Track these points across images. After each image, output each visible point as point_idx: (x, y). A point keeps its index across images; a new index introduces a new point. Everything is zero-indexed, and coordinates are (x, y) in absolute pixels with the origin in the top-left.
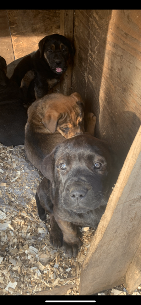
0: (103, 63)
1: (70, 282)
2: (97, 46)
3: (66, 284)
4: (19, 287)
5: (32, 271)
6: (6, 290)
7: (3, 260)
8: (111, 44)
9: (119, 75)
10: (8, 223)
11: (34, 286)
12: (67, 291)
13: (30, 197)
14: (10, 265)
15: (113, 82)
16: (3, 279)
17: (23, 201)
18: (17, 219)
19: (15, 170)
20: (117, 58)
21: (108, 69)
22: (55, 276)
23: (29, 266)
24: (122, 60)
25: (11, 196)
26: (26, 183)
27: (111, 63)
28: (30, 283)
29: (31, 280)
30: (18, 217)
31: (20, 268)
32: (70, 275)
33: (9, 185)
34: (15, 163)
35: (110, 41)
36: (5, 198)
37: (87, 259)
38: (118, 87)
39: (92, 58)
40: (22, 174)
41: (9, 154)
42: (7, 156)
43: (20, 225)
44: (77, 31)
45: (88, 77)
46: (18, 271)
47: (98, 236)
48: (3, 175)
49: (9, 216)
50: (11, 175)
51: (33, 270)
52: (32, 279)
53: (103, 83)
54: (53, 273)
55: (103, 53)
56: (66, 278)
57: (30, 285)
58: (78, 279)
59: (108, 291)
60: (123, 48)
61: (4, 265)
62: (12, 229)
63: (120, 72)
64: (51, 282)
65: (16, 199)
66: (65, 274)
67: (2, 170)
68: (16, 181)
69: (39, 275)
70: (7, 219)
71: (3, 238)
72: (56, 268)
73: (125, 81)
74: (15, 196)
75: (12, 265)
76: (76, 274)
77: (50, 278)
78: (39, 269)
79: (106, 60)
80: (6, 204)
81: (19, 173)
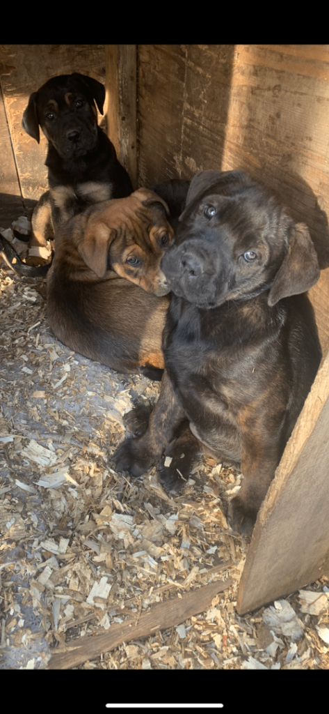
0: (224, 119)
1: (219, 578)
2: (205, 87)
3: (209, 581)
4: (115, 595)
5: (137, 560)
6: (89, 602)
7: (70, 545)
8: (247, 72)
9: (272, 130)
10: (64, 472)
11: (146, 589)
12: (211, 602)
13: (100, 413)
14: (87, 552)
15: (255, 151)
16: (77, 582)
17: (87, 424)
18: (82, 462)
19: (58, 364)
20: (263, 96)
21: (242, 127)
22: (187, 565)
23: (128, 552)
24: (277, 97)
25: (59, 416)
26: (85, 386)
27: (247, 112)
28: (137, 584)
29: (137, 578)
30: (83, 456)
31: (109, 556)
32: (218, 561)
33: (52, 394)
34: (54, 351)
35: (242, 65)
36: (46, 421)
37: (271, 498)
38: (269, 157)
39: (193, 118)
40: (73, 370)
41: (36, 337)
42: (32, 342)
43: (88, 475)
44: (146, 74)
45: (183, 163)
46: (107, 562)
47: (302, 428)
48: (32, 377)
49: (61, 457)
50: (51, 374)
51: (139, 558)
52: (140, 576)
53: (228, 163)
54: (183, 558)
55: (224, 97)
56: (210, 567)
57: (138, 589)
58: (235, 567)
59: (290, 597)
60: (279, 69)
61: (74, 554)
62: (74, 482)
63: (273, 123)
64: (182, 578)
65: (72, 421)
66: (207, 560)
67: (29, 370)
68: (64, 384)
69: (153, 566)
70: (59, 464)
71: (57, 504)
72: (186, 549)
73: (288, 138)
74: (67, 416)
75: (91, 551)
76: (231, 557)
77: (177, 570)
78: (151, 556)
79: (234, 110)
80: (52, 434)
81: (67, 367)
